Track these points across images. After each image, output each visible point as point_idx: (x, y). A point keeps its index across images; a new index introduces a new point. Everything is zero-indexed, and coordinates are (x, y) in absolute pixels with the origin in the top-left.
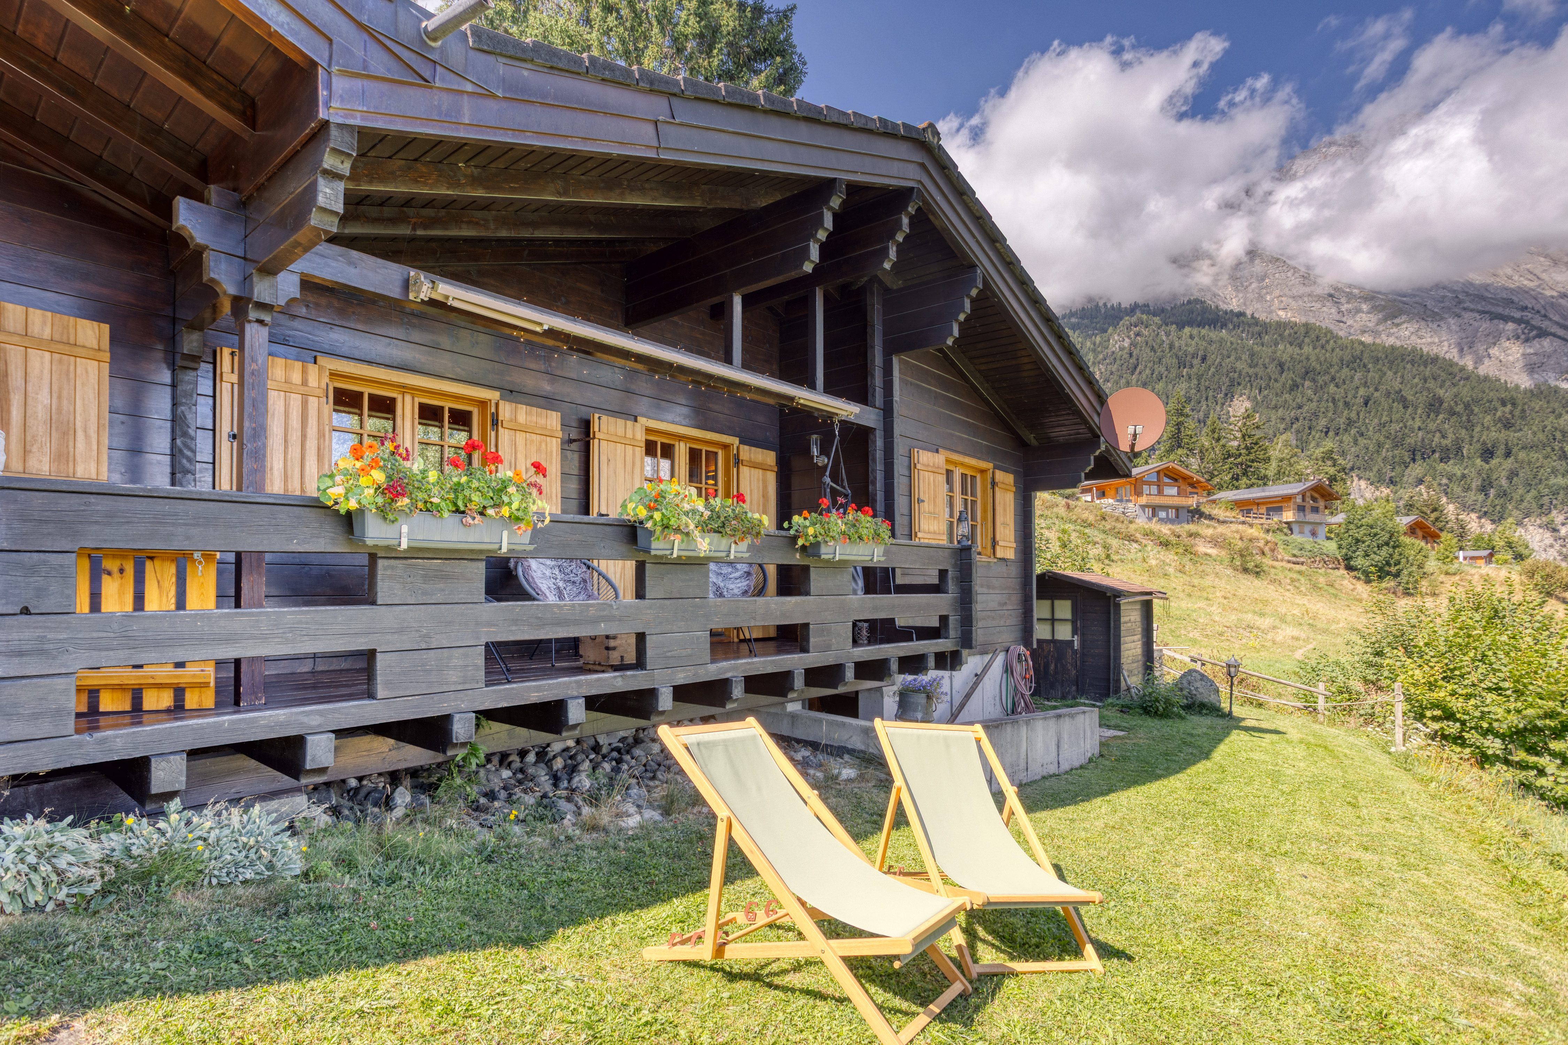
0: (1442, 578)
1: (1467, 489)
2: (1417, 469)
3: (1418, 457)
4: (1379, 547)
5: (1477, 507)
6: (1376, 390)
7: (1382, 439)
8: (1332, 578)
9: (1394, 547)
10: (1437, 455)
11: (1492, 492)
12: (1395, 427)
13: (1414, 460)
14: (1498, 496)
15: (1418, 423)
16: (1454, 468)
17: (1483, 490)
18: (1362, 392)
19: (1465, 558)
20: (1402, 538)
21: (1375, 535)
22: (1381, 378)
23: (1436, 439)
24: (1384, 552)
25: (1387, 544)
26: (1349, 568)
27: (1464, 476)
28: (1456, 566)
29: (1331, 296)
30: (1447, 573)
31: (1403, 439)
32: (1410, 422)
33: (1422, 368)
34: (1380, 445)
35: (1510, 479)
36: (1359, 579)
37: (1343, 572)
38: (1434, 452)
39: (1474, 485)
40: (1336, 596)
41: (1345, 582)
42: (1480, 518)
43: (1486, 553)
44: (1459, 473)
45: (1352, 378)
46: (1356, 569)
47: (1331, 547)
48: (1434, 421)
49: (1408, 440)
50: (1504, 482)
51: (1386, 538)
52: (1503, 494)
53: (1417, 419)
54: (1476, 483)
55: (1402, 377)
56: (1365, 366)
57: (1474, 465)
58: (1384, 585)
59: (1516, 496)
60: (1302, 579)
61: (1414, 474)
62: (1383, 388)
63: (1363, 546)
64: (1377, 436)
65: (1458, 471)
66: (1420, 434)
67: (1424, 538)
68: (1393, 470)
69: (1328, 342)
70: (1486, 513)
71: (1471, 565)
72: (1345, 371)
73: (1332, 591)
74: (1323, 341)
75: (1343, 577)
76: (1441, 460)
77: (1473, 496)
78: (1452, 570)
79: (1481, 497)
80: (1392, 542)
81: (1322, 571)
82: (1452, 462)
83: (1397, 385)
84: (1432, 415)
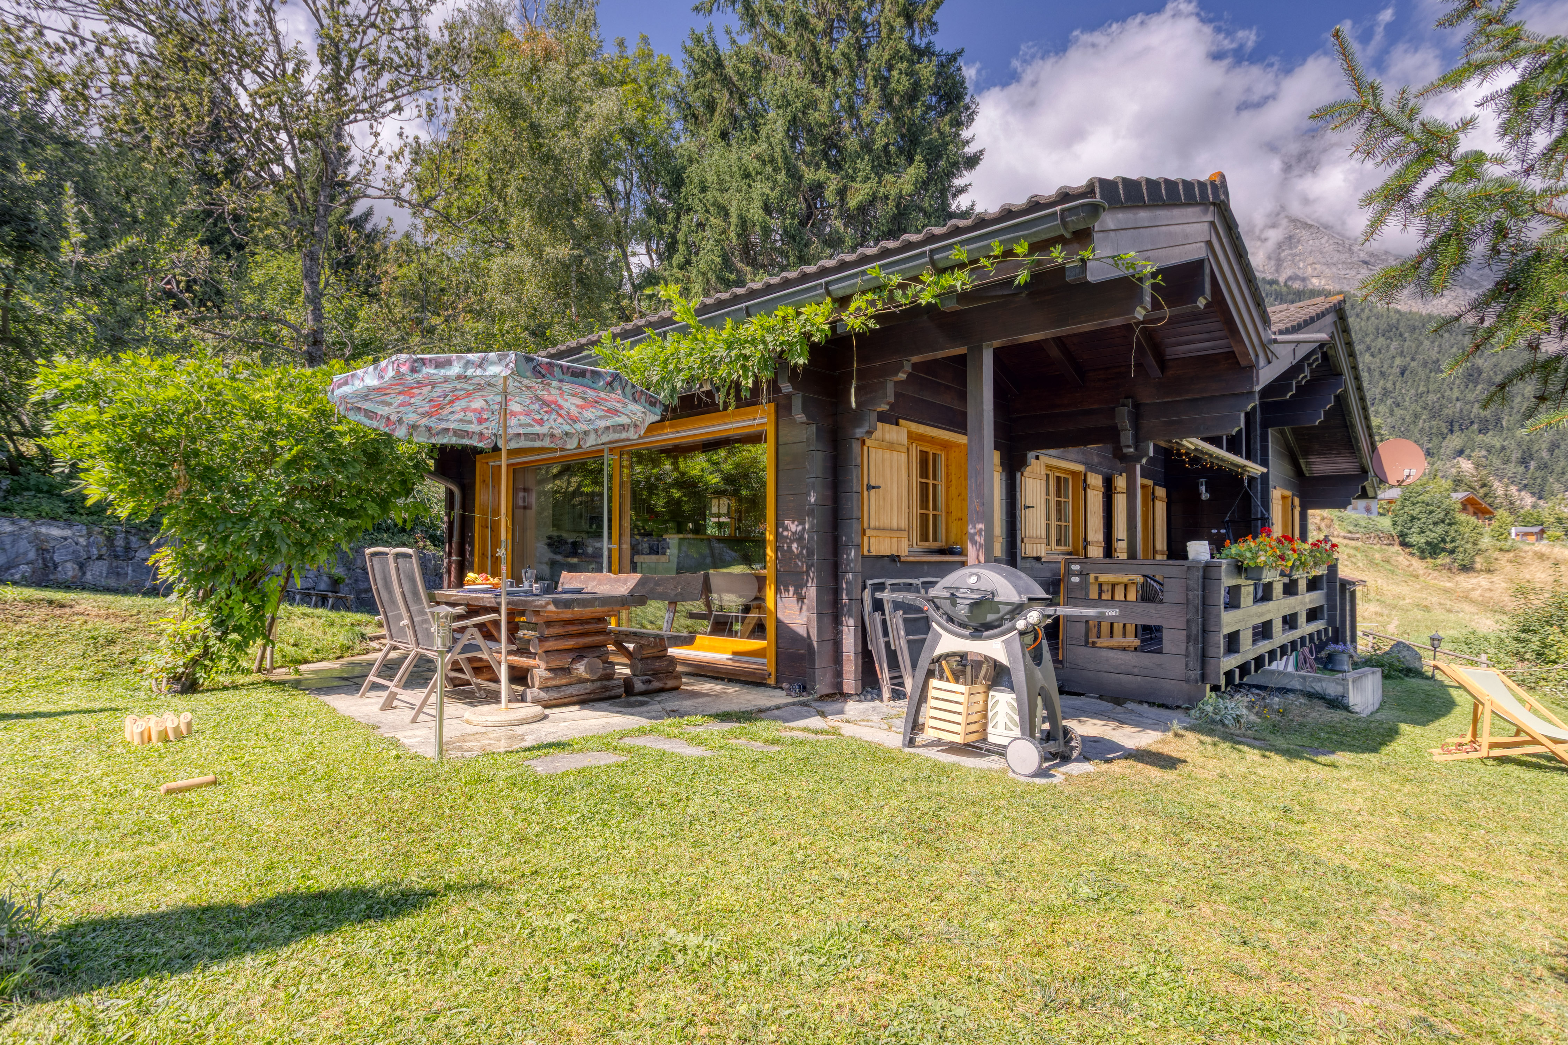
0: (1497, 554)
1: (1507, 461)
2: (1455, 441)
3: (1456, 428)
4: (1435, 524)
5: (1517, 479)
6: (1413, 359)
7: (1419, 409)
8: (1388, 554)
9: (1450, 524)
10: (1475, 426)
11: (1533, 465)
12: (1432, 397)
13: (1451, 431)
14: (1538, 468)
15: (1456, 394)
16: (1492, 439)
17: (1523, 461)
18: (1398, 361)
19: (1517, 534)
20: (1457, 515)
21: (1431, 512)
22: (1418, 347)
23: (1475, 410)
24: (1440, 529)
25: (1443, 522)
26: (1404, 544)
27: (1503, 448)
28: (1510, 543)
29: (1366, 263)
30: (1501, 550)
31: (1441, 410)
32: (1448, 393)
33: (1460, 337)
34: (1416, 416)
35: (1551, 451)
36: (1413, 555)
37: (1397, 548)
38: (1472, 423)
39: (1514, 457)
40: (1393, 572)
41: (1401, 558)
42: (1519, 490)
43: (1537, 529)
44: (1498, 445)
45: (1388, 347)
46: (1412, 546)
47: (1385, 522)
48: (1473, 391)
49: (1446, 411)
50: (1545, 454)
51: (1441, 515)
52: (1544, 466)
53: (1455, 390)
54: (1516, 455)
55: (1440, 346)
56: (1401, 335)
57: (1513, 436)
58: (1439, 561)
59: (1558, 469)
60: (1359, 555)
61: (1452, 445)
62: (1420, 357)
63: (1417, 524)
64: (1413, 406)
65: (1497, 443)
66: (1459, 404)
67: (1475, 514)
68: (1430, 441)
69: (1363, 310)
70: (1526, 486)
71: (1523, 542)
72: (1381, 340)
73: (1389, 567)
74: (1358, 310)
75: (1398, 554)
76: (1480, 431)
77: (1512, 468)
78: (1506, 547)
79: (1521, 469)
80: (1447, 519)
81: (1377, 547)
82: (1490, 433)
83: (1434, 354)
84: (1471, 386)
